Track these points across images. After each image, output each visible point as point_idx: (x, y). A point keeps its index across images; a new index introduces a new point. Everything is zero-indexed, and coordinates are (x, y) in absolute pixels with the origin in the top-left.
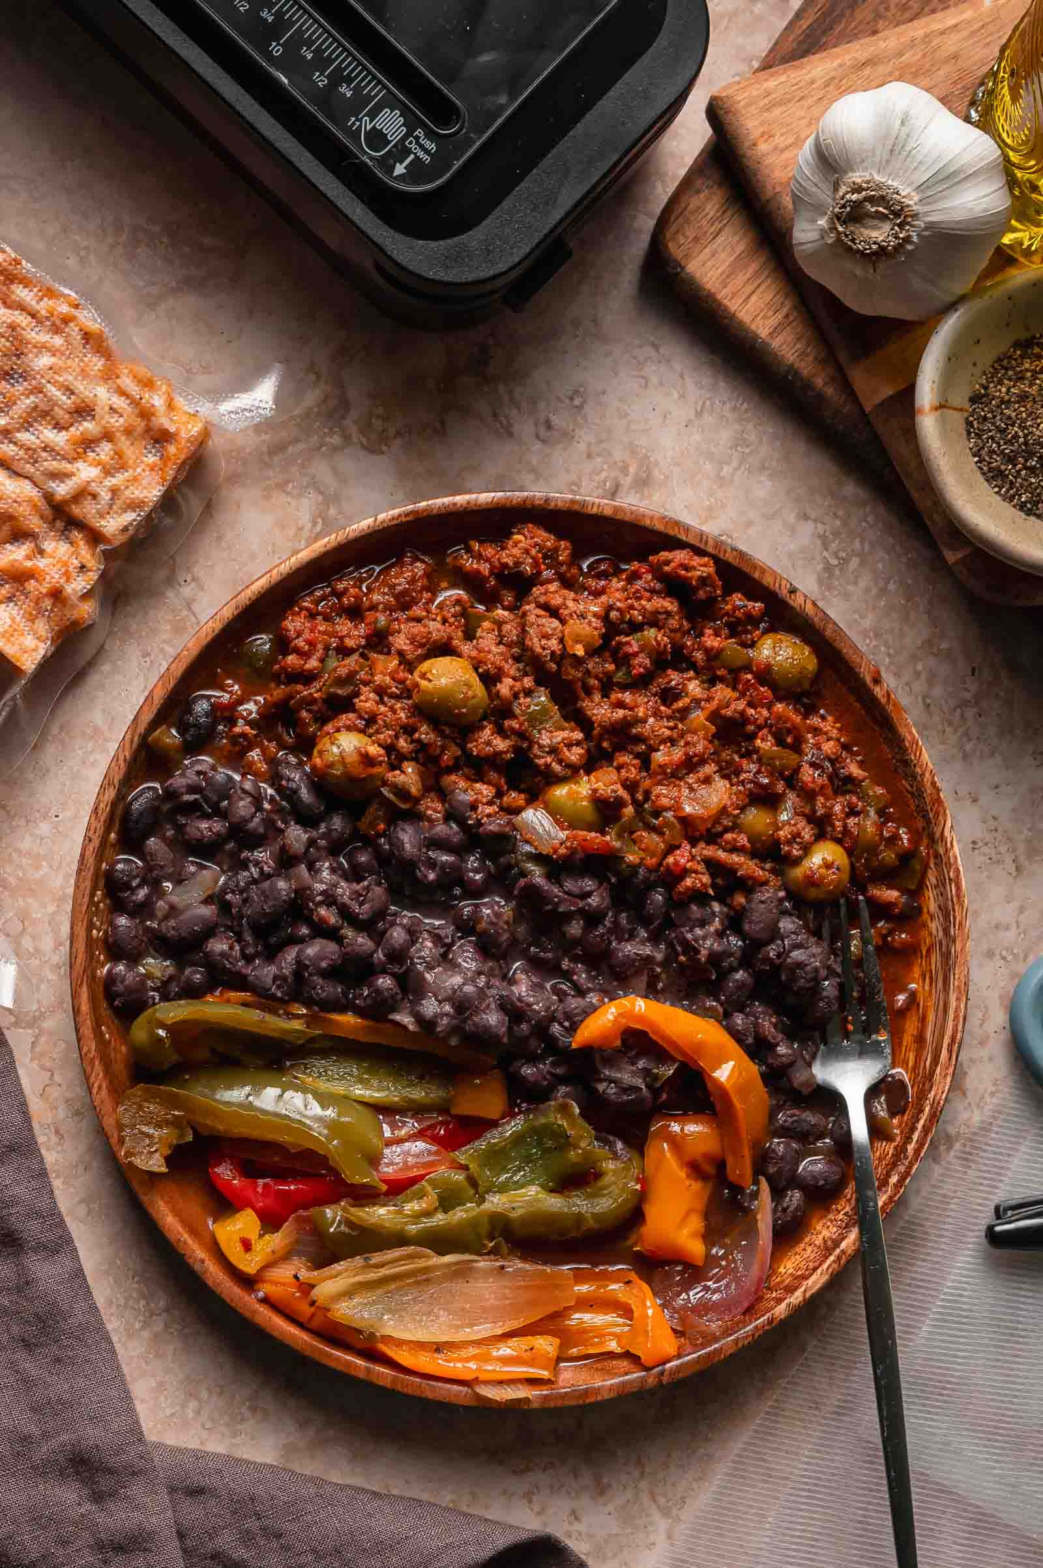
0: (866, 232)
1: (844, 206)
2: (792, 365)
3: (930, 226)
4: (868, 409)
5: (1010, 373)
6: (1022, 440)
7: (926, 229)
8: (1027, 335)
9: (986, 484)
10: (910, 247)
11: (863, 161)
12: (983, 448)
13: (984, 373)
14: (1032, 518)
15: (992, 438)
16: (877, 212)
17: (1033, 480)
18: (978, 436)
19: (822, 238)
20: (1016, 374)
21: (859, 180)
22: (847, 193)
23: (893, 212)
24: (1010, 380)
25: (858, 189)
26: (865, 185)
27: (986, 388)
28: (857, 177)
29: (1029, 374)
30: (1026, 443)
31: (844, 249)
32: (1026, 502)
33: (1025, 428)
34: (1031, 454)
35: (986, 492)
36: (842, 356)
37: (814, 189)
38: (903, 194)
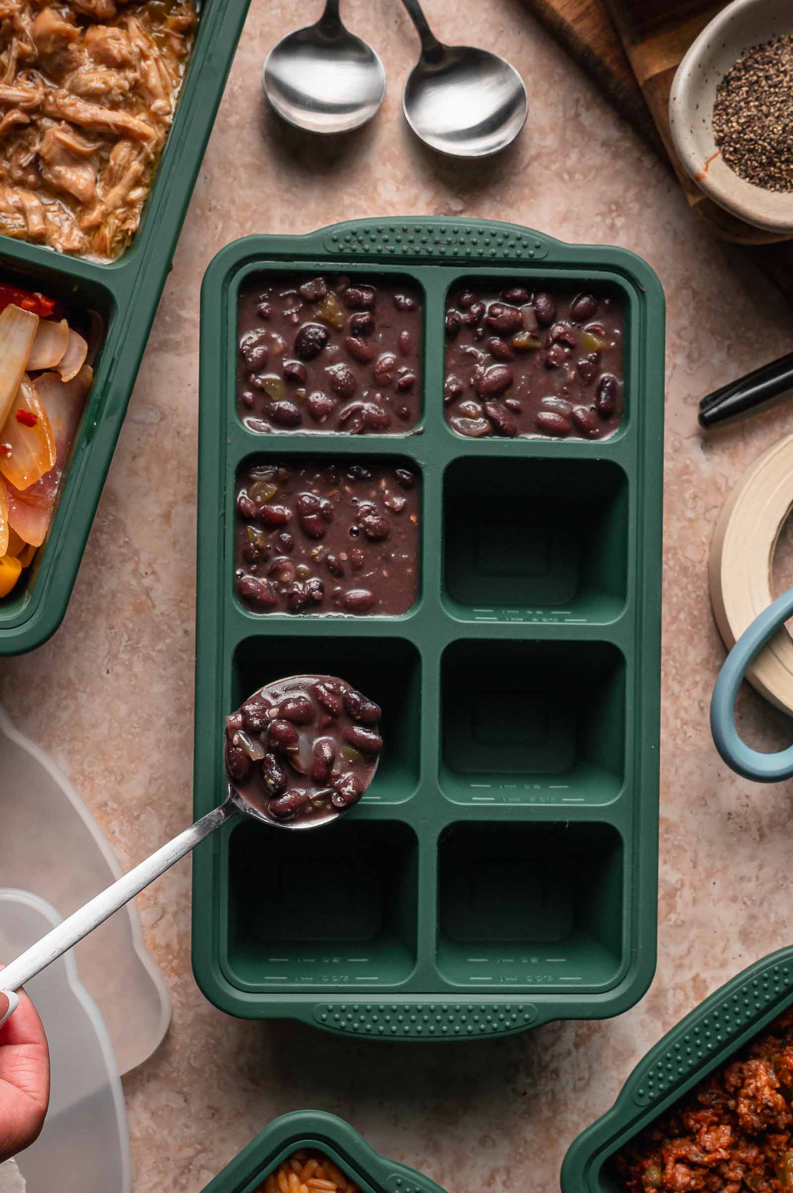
2: (587, 47)
4: (641, 83)
27: (722, 131)
36: (625, 41)
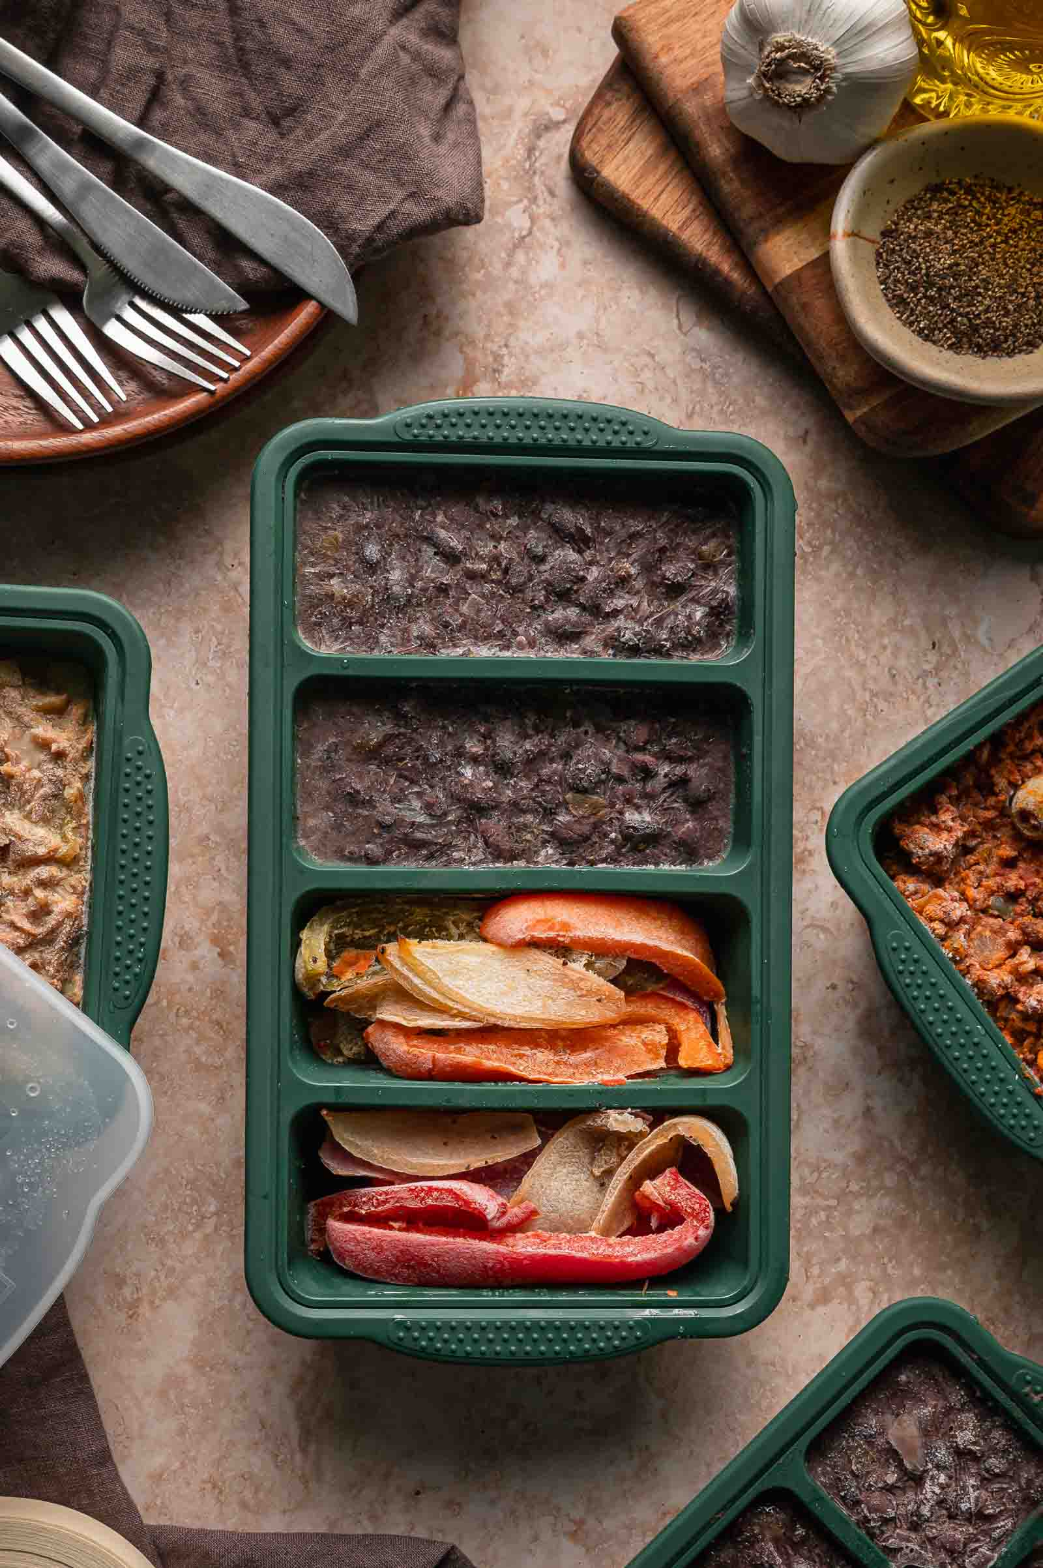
0: (790, 87)
1: (769, 64)
2: (701, 255)
3: (847, 77)
4: (770, 289)
5: (919, 212)
6: (924, 271)
7: (844, 80)
8: (938, 181)
9: (889, 310)
10: (830, 97)
11: (783, 22)
12: (889, 277)
13: (896, 211)
14: (929, 344)
15: (898, 268)
16: (799, 67)
17: (931, 308)
18: (886, 266)
19: (751, 95)
20: (924, 213)
21: (781, 40)
22: (771, 52)
23: (813, 67)
24: (918, 218)
25: (780, 48)
26: (786, 44)
27: (896, 224)
28: (780, 37)
29: (936, 215)
30: (927, 275)
31: (772, 103)
32: (924, 328)
33: (928, 261)
34: (932, 285)
35: (889, 315)
37: (742, 51)
38: (822, 49)
